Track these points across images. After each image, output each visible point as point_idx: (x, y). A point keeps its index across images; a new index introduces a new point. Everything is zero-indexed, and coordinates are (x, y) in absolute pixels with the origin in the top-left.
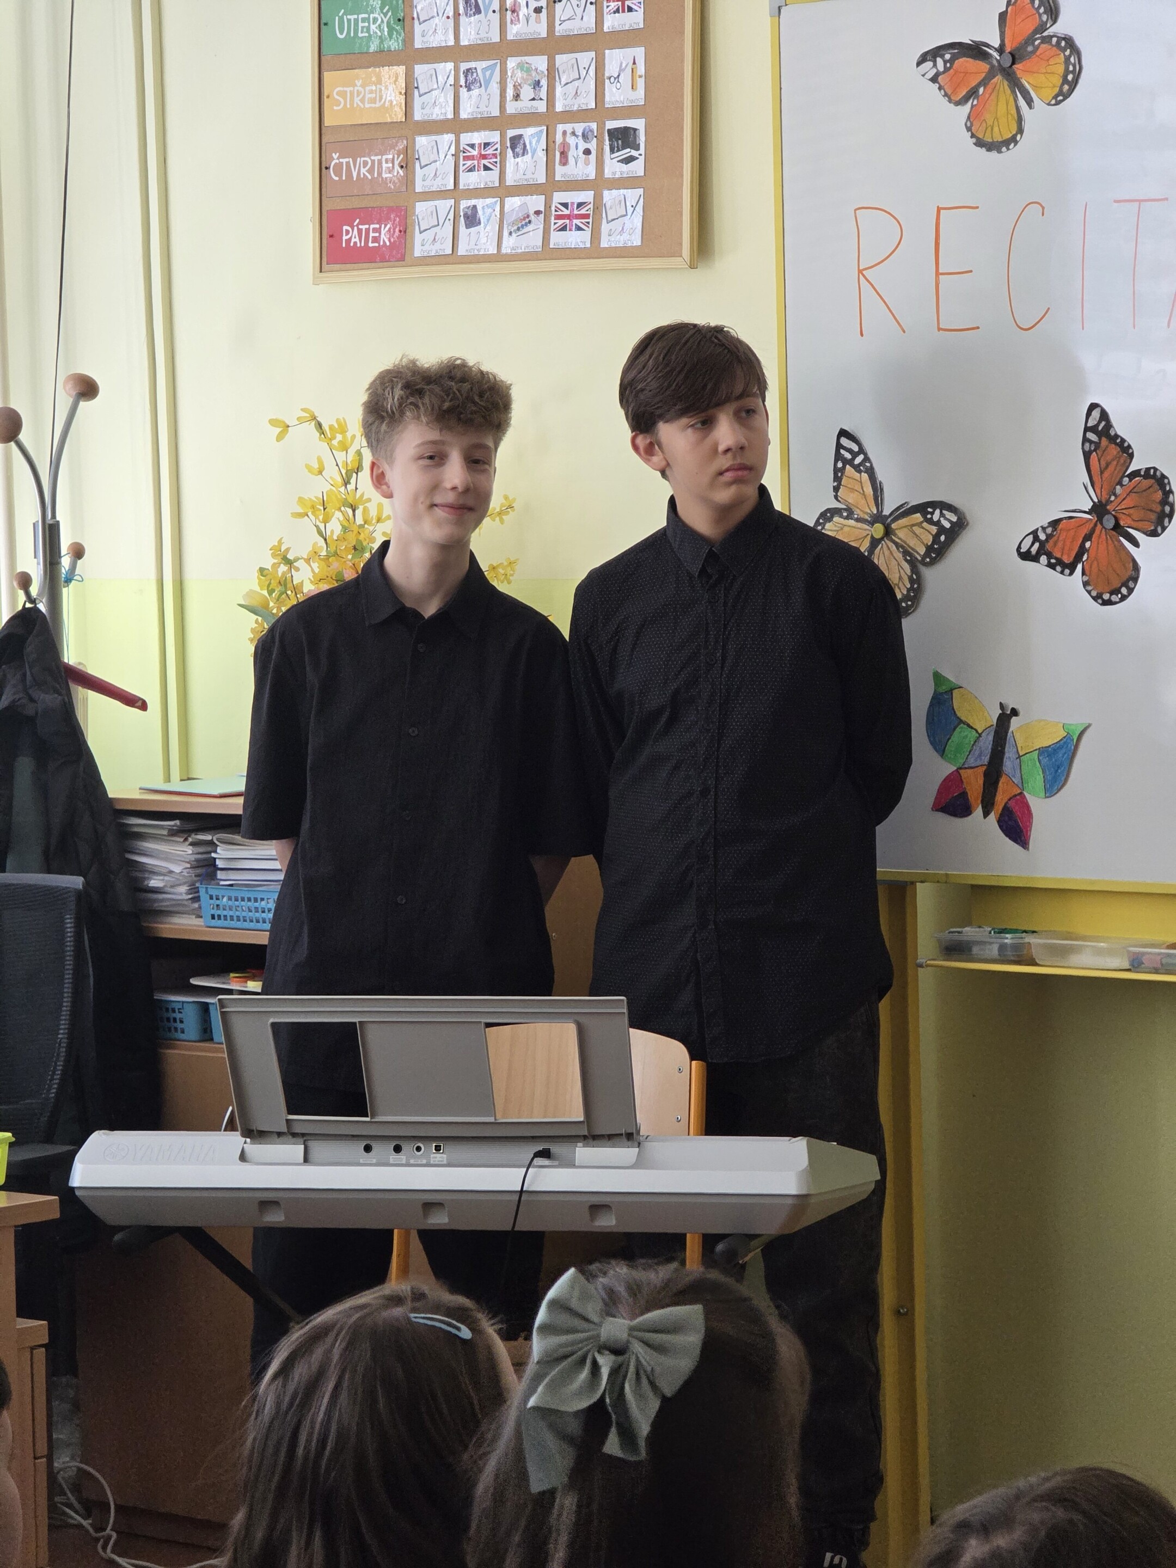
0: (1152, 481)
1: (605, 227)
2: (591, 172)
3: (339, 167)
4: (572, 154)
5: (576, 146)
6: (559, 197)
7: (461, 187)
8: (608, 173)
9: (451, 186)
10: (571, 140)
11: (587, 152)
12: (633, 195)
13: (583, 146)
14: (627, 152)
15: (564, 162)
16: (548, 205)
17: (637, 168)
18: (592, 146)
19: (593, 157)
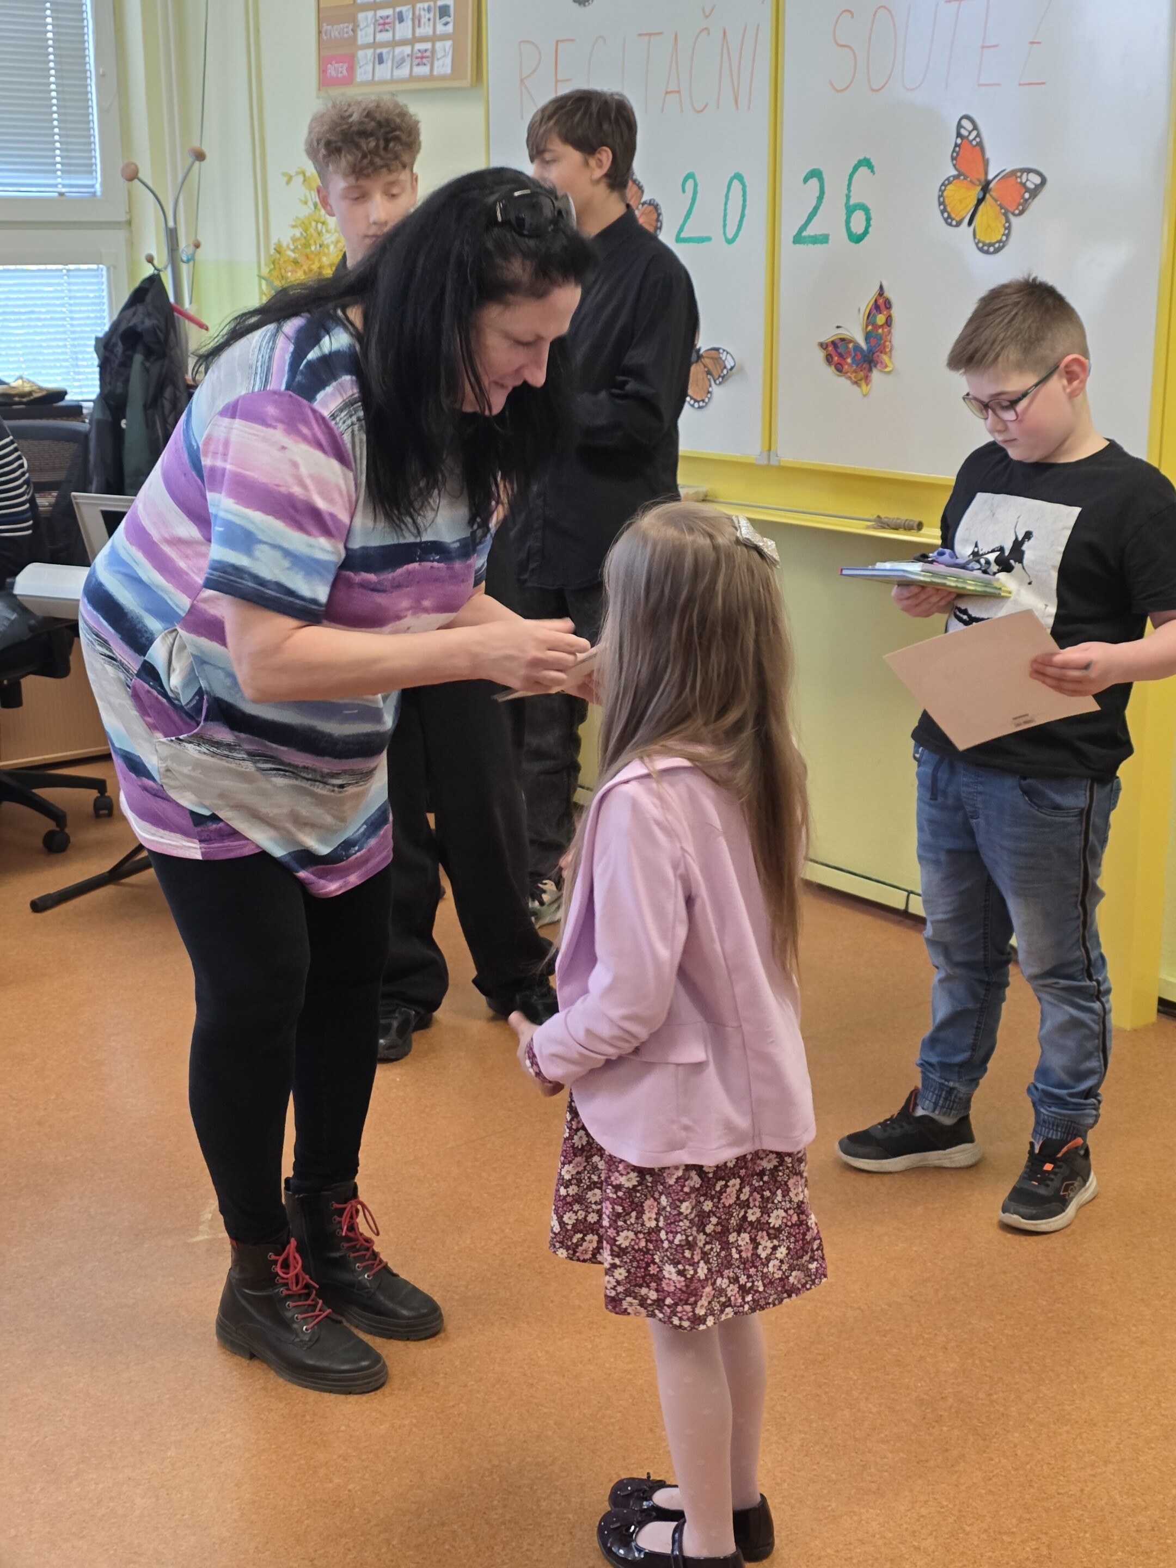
0: (651, 208)
1: (436, 64)
2: (430, 32)
3: (326, 32)
4: (423, 20)
5: (425, 16)
6: (419, 46)
7: (377, 40)
8: (438, 32)
9: (372, 41)
10: (422, 13)
11: (429, 20)
12: (448, 44)
13: (427, 16)
14: (445, 19)
15: (419, 26)
16: (412, 51)
17: (450, 28)
18: (431, 15)
19: (432, 22)
